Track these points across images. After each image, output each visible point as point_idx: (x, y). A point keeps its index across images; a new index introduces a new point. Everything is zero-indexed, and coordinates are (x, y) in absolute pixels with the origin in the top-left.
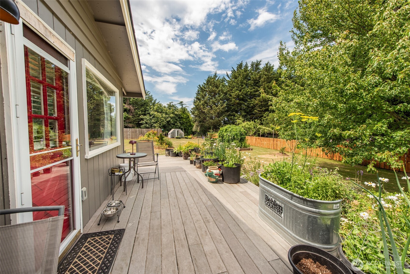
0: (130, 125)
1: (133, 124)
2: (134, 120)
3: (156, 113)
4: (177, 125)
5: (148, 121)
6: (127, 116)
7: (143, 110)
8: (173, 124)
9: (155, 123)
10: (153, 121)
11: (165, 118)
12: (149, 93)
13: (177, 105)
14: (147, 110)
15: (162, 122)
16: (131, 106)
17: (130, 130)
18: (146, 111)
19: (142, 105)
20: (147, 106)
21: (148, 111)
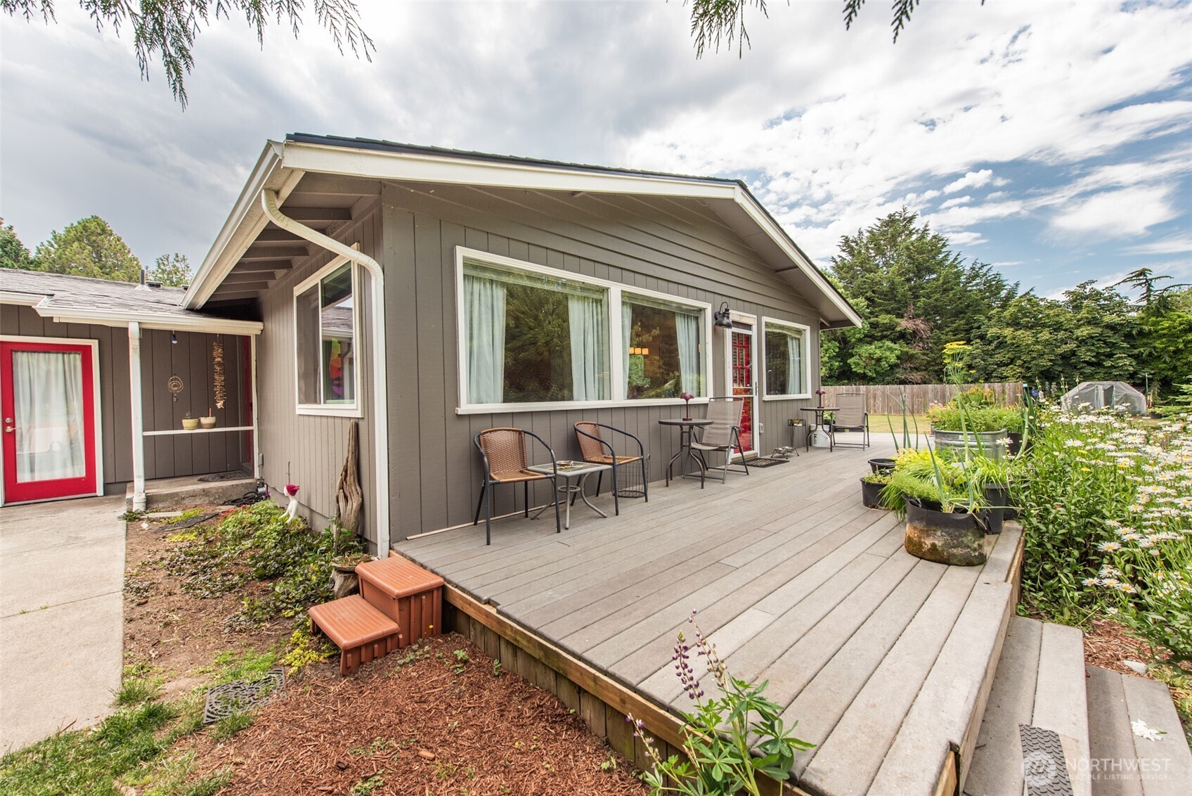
0: (917, 376)
1: (924, 373)
2: (928, 362)
3: (1008, 332)
4: (1113, 367)
5: (978, 360)
6: (907, 353)
7: (962, 327)
8: (1089, 363)
9: (1007, 365)
10: (998, 357)
11: (1047, 343)
12: (985, 270)
13: (1118, 290)
14: (976, 325)
15: (1034, 358)
16: (918, 322)
17: (907, 390)
18: (972, 328)
19: (958, 313)
20: (979, 312)
21: (979, 328)
